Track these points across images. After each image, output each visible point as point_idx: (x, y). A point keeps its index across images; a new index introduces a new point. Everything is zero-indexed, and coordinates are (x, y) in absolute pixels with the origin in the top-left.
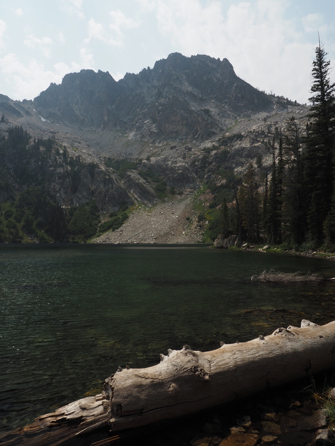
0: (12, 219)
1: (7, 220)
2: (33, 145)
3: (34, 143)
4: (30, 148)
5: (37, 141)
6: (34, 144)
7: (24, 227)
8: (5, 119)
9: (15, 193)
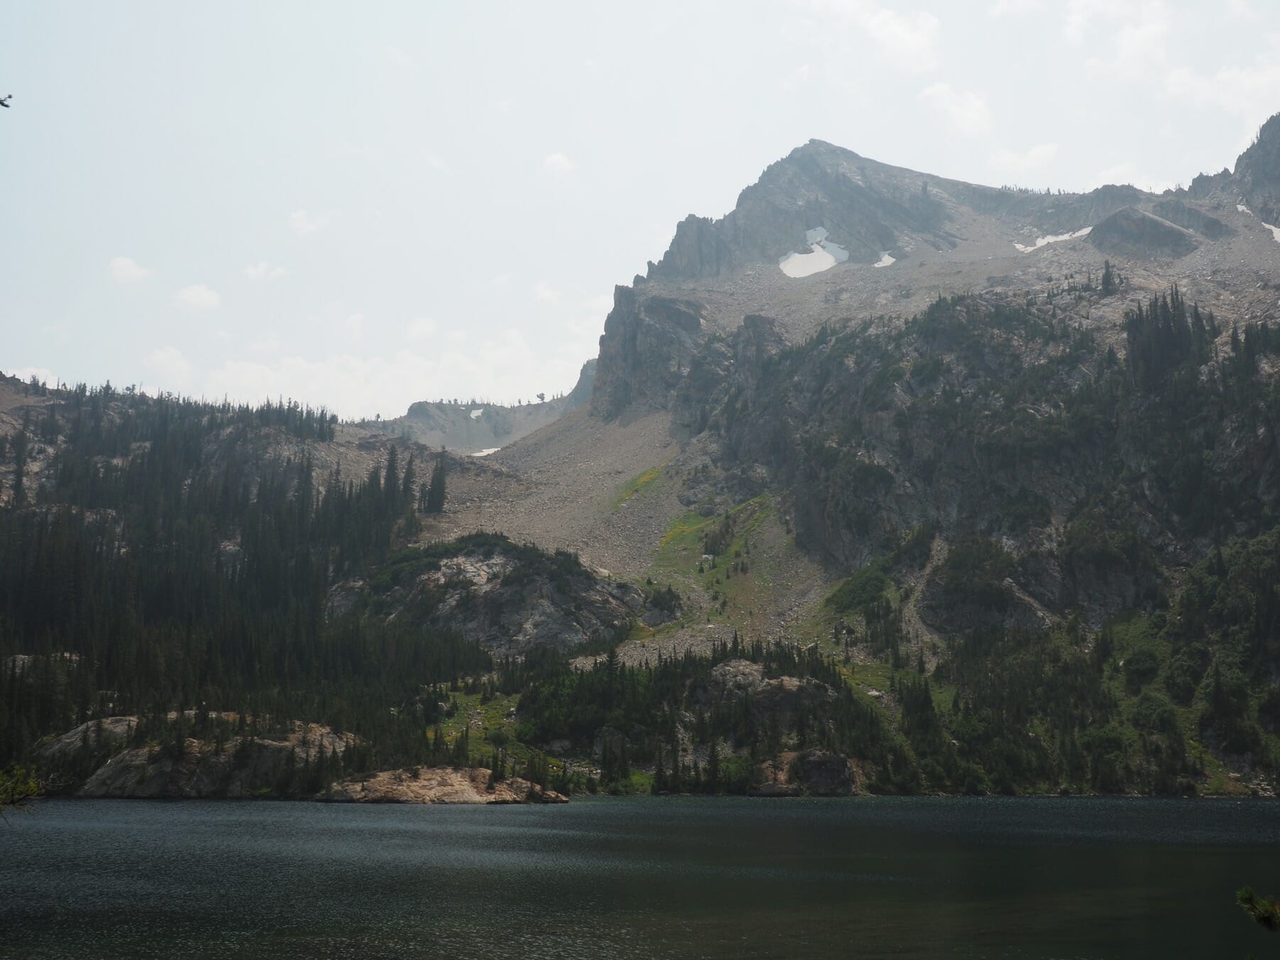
0: (1156, 690)
1: (1136, 692)
2: (1230, 359)
3: (1234, 349)
4: (1218, 374)
5: (1242, 337)
6: (1232, 354)
7: (1204, 723)
8: (1117, 281)
9: (1166, 573)
